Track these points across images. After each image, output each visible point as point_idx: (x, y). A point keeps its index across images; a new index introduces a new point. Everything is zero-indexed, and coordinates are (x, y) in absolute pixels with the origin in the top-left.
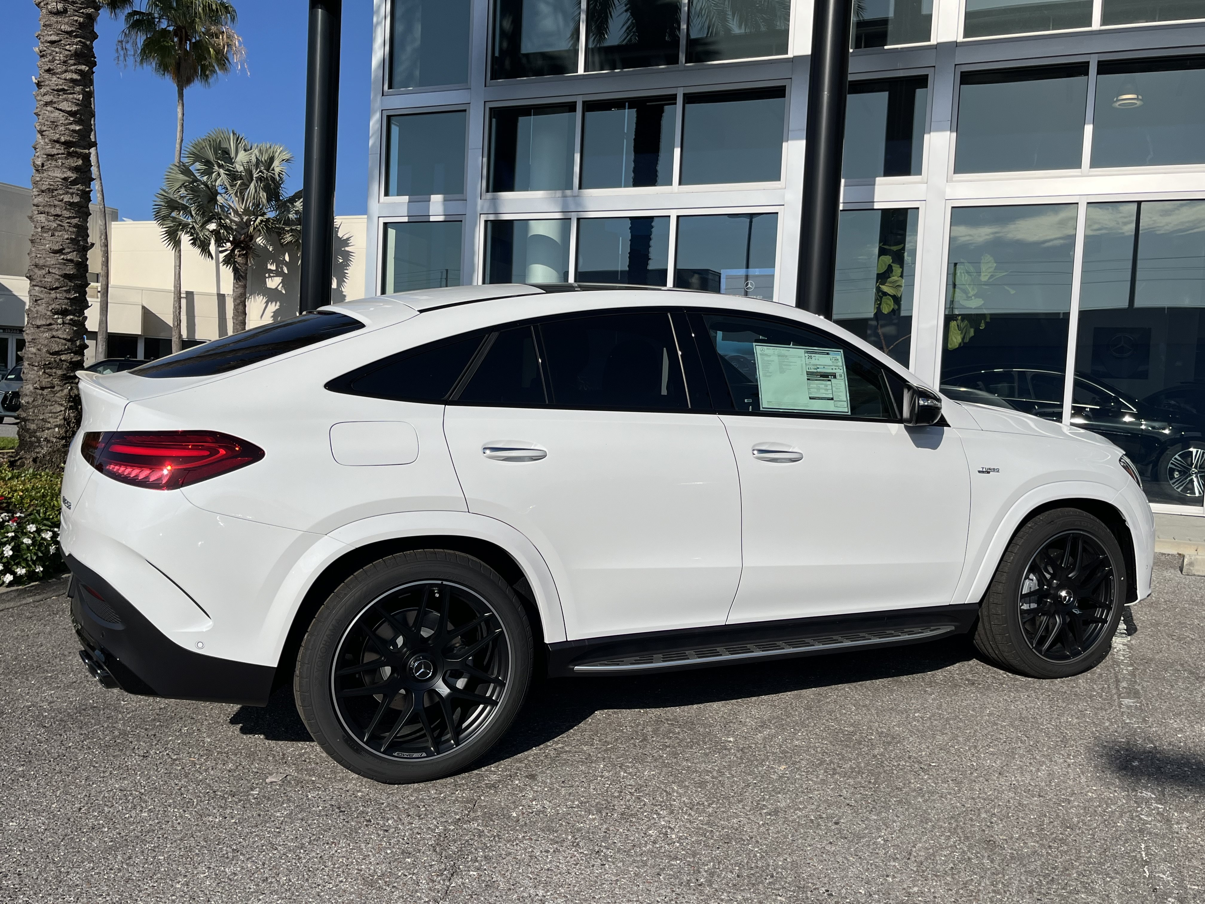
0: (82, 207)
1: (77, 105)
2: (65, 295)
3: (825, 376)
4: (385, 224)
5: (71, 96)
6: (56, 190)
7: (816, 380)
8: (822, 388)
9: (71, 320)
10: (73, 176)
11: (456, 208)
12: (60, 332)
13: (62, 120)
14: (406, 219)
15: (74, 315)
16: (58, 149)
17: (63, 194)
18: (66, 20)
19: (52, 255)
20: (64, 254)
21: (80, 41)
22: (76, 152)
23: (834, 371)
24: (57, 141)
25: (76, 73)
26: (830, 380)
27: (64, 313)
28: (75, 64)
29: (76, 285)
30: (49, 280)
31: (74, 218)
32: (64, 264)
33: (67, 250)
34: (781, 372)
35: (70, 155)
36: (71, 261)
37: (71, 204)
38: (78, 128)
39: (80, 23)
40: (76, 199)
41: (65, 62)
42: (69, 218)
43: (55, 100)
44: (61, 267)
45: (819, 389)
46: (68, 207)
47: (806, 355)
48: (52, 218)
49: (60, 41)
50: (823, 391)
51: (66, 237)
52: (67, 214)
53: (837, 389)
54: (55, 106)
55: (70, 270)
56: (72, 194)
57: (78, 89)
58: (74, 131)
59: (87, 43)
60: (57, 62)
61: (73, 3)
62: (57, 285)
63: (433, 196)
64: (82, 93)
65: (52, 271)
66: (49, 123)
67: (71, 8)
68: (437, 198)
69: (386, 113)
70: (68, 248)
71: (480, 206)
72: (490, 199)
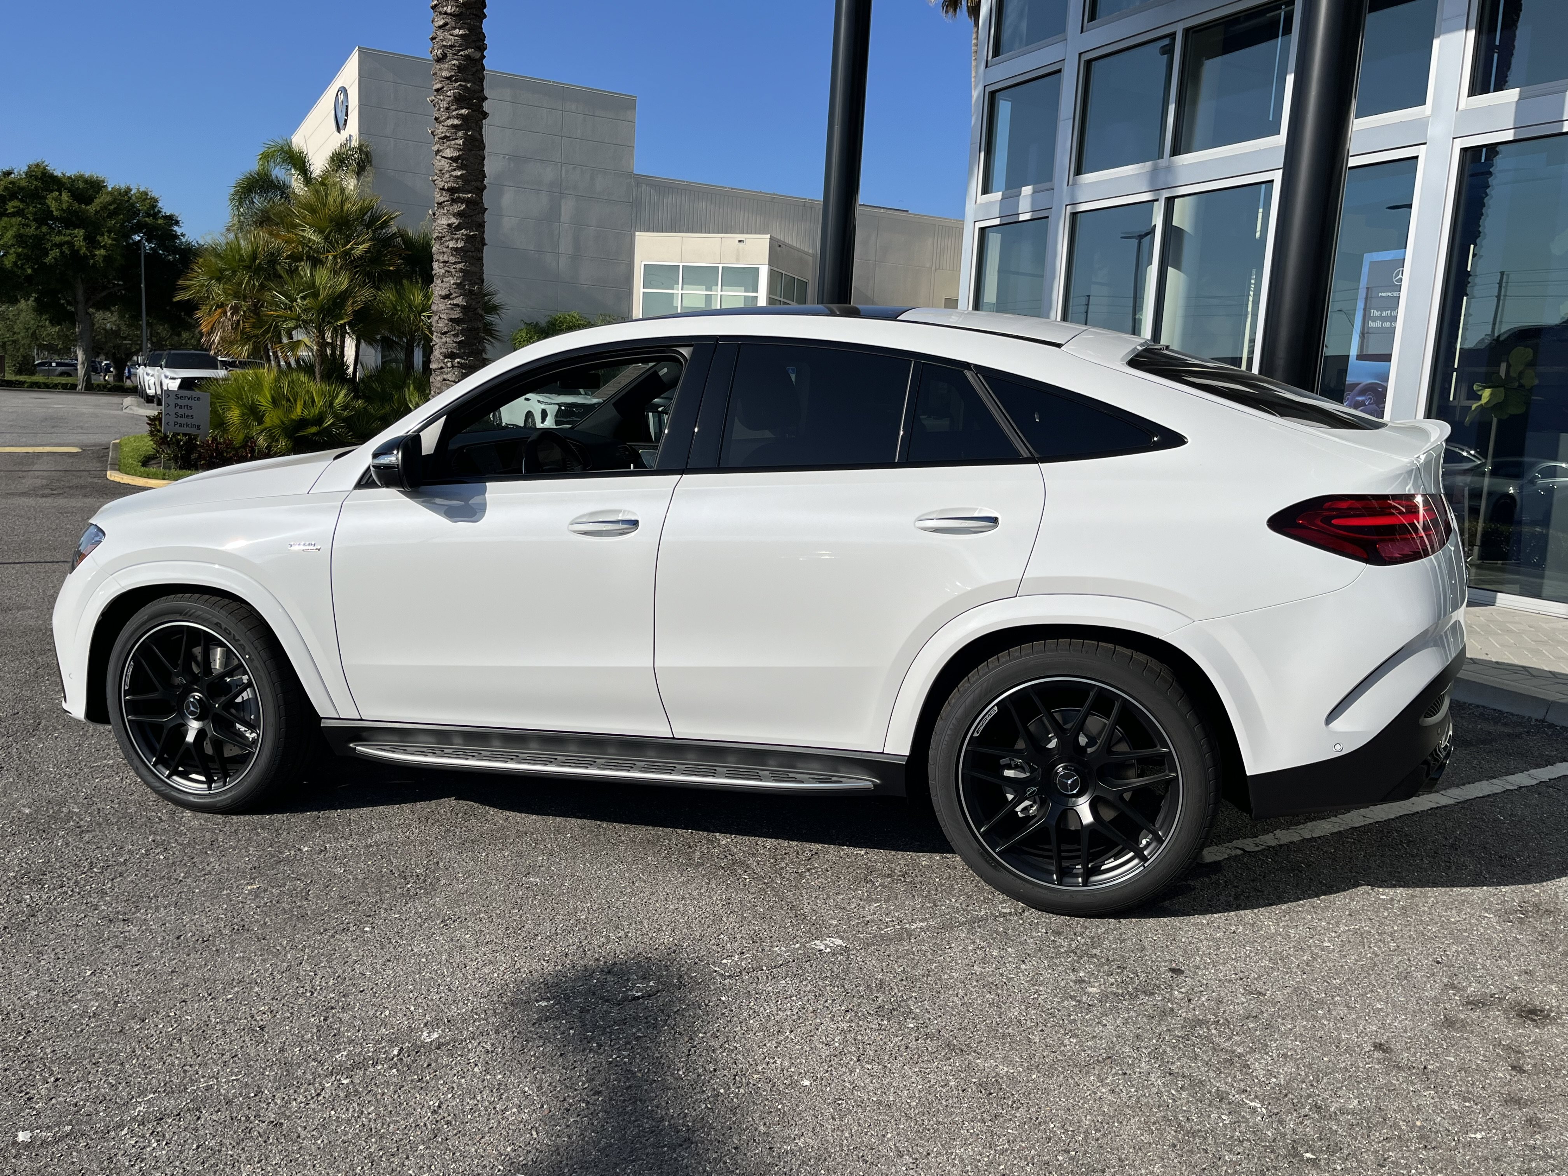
1: (459, 150)
2: (452, 338)
4: (982, 230)
5: (453, 142)
6: (444, 237)
9: (458, 363)
10: (455, 221)
11: (1043, 200)
12: (449, 375)
13: (447, 168)
15: (462, 358)
16: (446, 197)
17: (449, 240)
18: (446, 66)
19: (442, 300)
20: (451, 299)
21: (460, 85)
22: (459, 198)
24: (443, 189)
25: (457, 118)
27: (451, 356)
28: (456, 110)
29: (463, 329)
30: (441, 325)
31: (460, 263)
32: (452, 309)
33: (454, 295)
35: (454, 201)
36: (457, 305)
37: (456, 249)
38: (459, 173)
39: (457, 67)
40: (460, 244)
41: (447, 109)
42: (454, 264)
43: (441, 148)
44: (449, 312)
46: (455, 253)
48: (441, 264)
49: (443, 87)
51: (452, 282)
52: (452, 259)
54: (440, 154)
55: (456, 314)
56: (457, 240)
57: (460, 134)
58: (456, 177)
59: (469, 85)
60: (442, 110)
61: (451, 46)
62: (446, 329)
63: (1023, 189)
64: (466, 138)
65: (442, 316)
66: (438, 172)
67: (449, 52)
68: (1027, 190)
69: (988, 89)
70: (455, 293)
71: (1066, 195)
72: (1076, 184)
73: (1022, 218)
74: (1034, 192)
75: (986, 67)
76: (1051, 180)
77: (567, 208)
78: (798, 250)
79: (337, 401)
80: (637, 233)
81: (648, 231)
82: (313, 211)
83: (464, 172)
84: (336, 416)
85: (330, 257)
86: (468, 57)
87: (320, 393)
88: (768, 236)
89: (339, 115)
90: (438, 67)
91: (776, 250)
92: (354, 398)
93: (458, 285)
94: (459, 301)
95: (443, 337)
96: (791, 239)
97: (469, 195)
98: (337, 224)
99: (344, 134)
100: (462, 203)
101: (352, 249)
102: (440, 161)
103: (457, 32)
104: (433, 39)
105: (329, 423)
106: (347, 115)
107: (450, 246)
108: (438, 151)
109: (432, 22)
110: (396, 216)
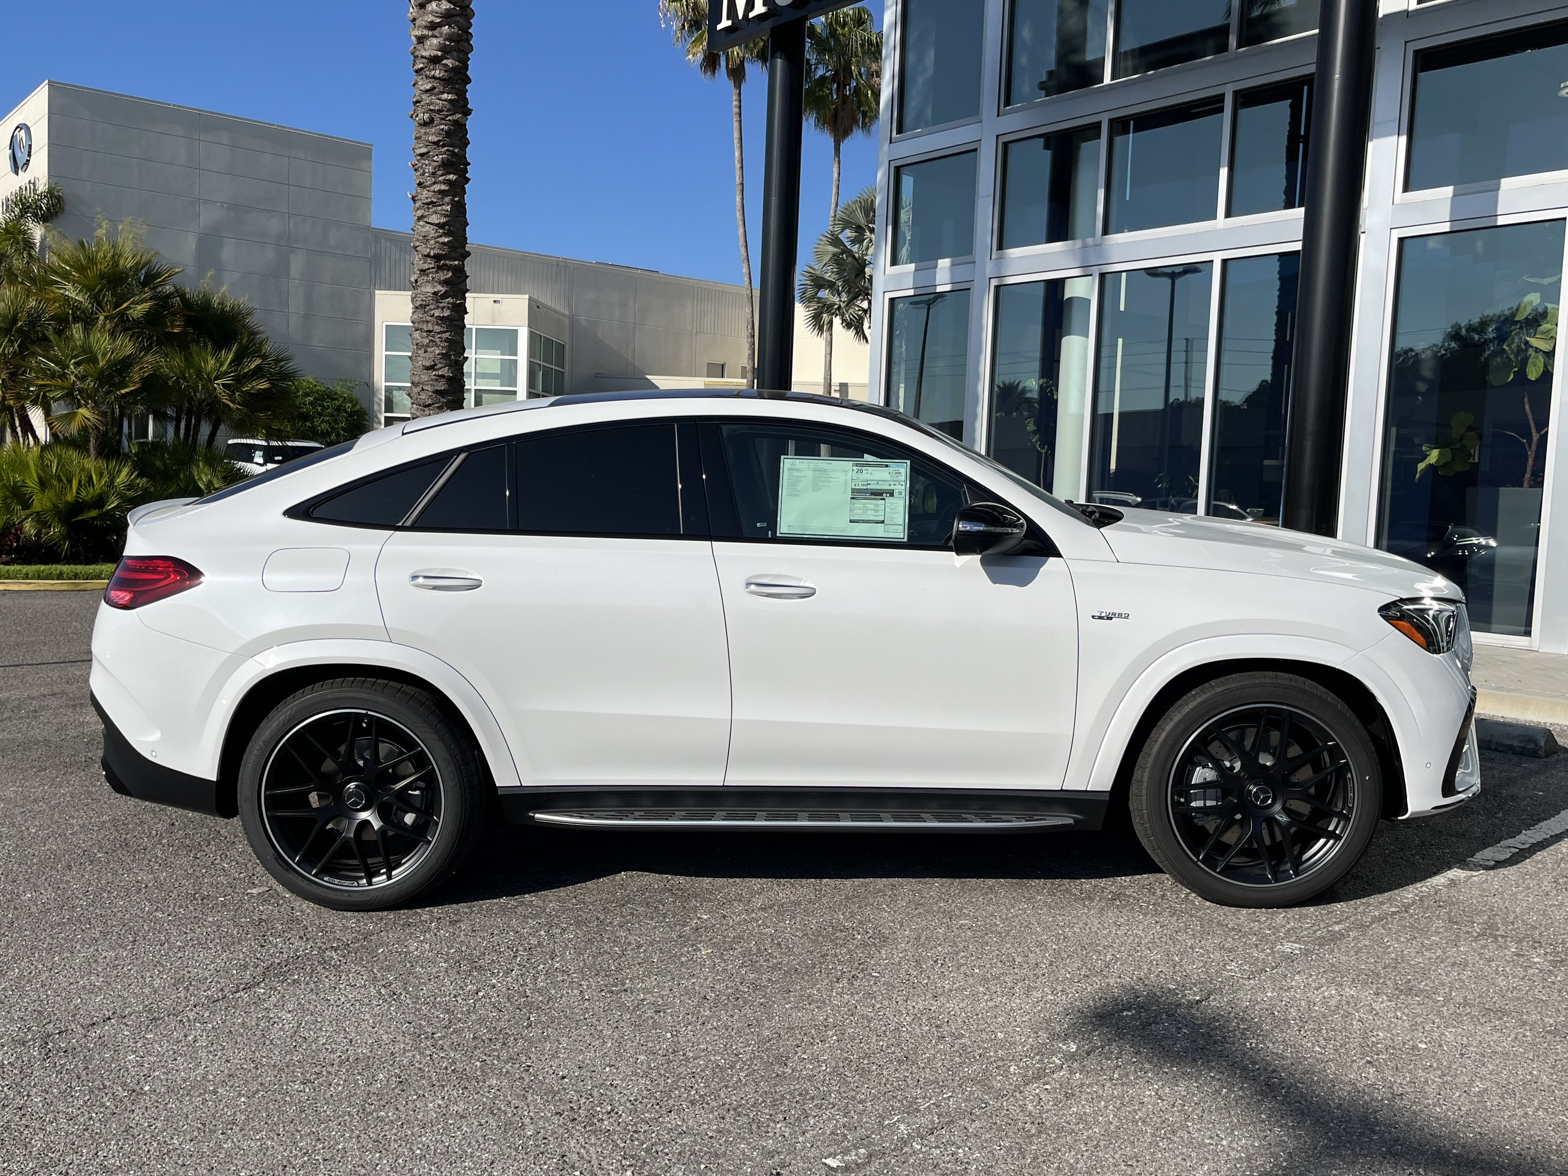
0: (454, 320)
1: (446, 216)
3: (878, 494)
4: (892, 300)
5: (440, 208)
6: (428, 305)
7: (865, 499)
8: (870, 508)
10: (442, 289)
11: (964, 273)
13: (432, 233)
14: (911, 292)
16: (430, 264)
17: (434, 309)
18: (433, 130)
19: (425, 371)
20: (436, 370)
21: (448, 150)
22: (446, 265)
23: (892, 487)
24: (428, 256)
25: (444, 183)
26: (884, 499)
28: (443, 175)
29: (448, 400)
30: (423, 397)
31: (445, 332)
32: (437, 380)
33: (439, 366)
34: (813, 490)
35: (440, 268)
36: (443, 376)
37: (442, 318)
38: (446, 240)
39: (445, 132)
40: (447, 313)
41: (433, 174)
42: (439, 333)
43: (426, 214)
45: (866, 510)
46: (440, 322)
47: (855, 468)
48: (425, 334)
49: (429, 152)
50: (872, 512)
51: (437, 352)
52: (437, 329)
53: (891, 509)
54: (425, 220)
55: (441, 386)
56: (443, 308)
57: (447, 199)
58: (443, 243)
59: (456, 150)
60: (427, 175)
61: (439, 111)
62: (430, 402)
63: (940, 261)
64: (453, 203)
65: (425, 388)
66: (421, 238)
67: (437, 118)
68: (944, 263)
69: (893, 164)
70: (440, 363)
71: (989, 269)
72: (1000, 258)
73: (939, 289)
74: (953, 264)
75: (891, 142)
76: (971, 254)
77: (297, 263)
78: (555, 311)
79: (118, 480)
80: (377, 292)
81: (390, 289)
83: (451, 238)
84: (121, 496)
85: (102, 318)
86: (456, 123)
87: (98, 471)
88: (527, 296)
89: (18, 155)
90: (423, 131)
91: (535, 309)
92: (137, 476)
93: (444, 356)
94: (445, 371)
95: (426, 409)
97: (456, 263)
98: (109, 282)
99: (24, 178)
100: (448, 271)
101: (128, 308)
102: (424, 227)
103: (445, 96)
104: (417, 102)
105: (113, 506)
106: (29, 155)
107: (436, 314)
109: (414, 85)
110: (177, 273)
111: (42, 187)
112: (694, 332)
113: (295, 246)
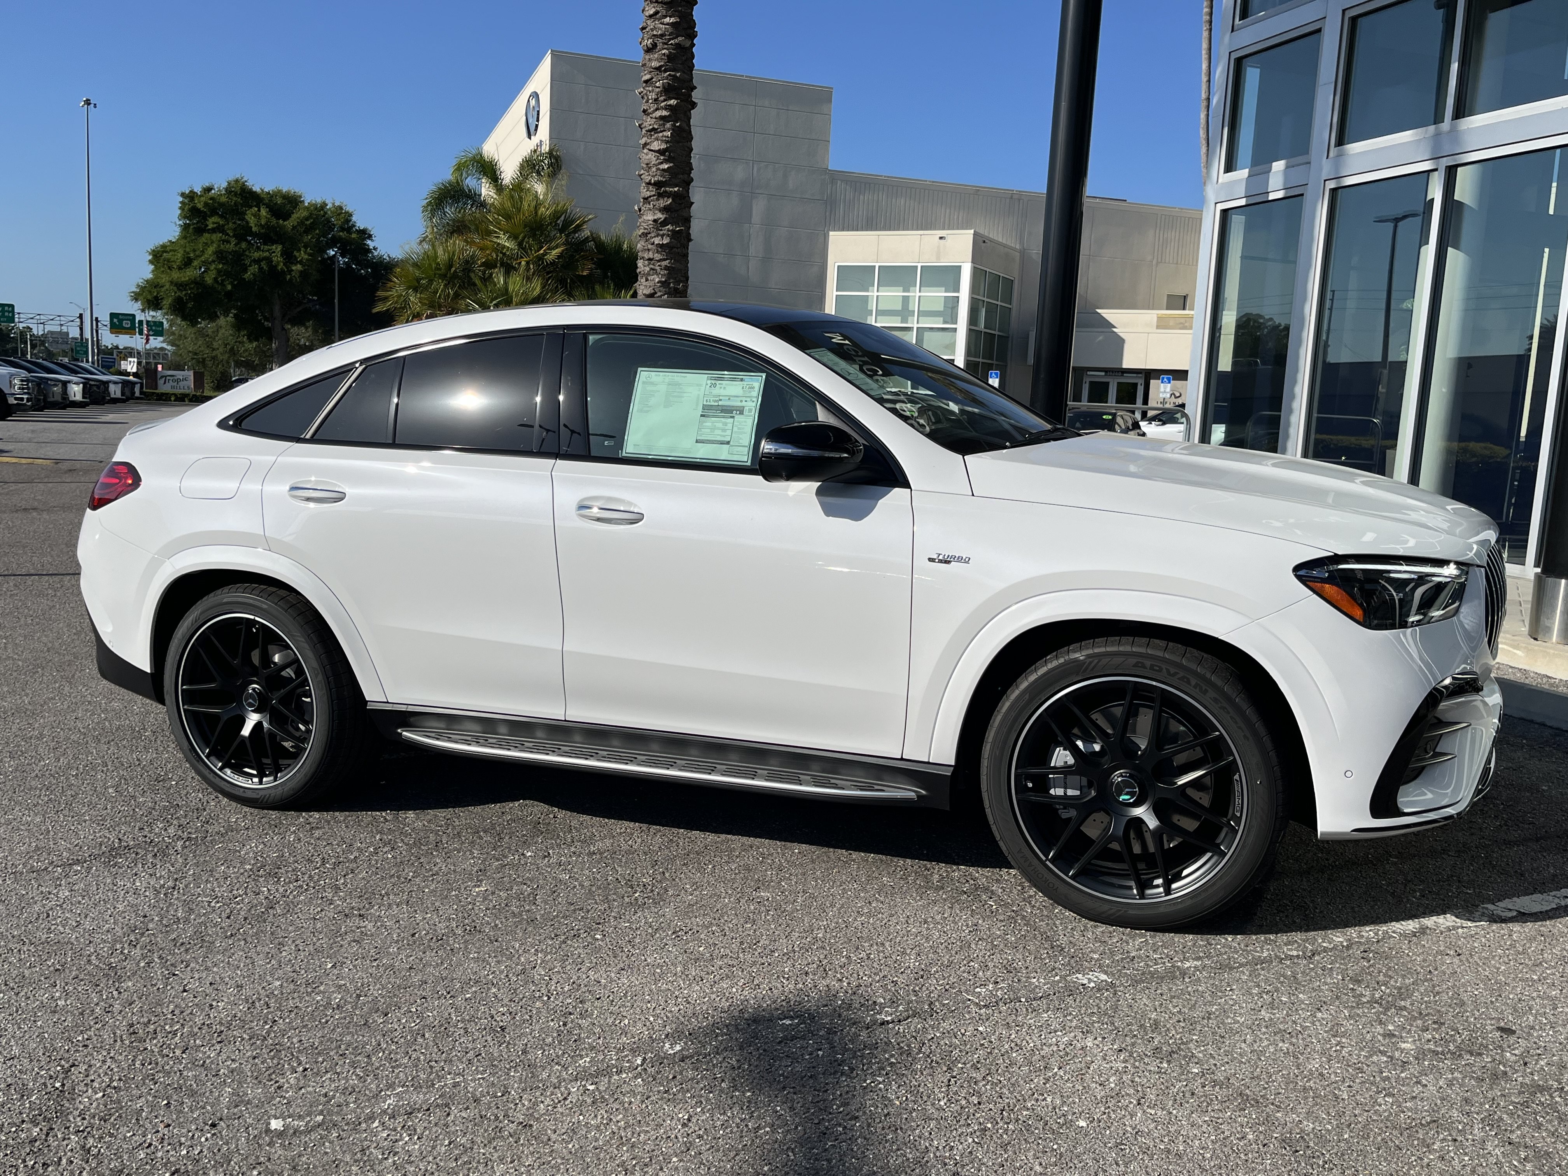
1: (667, 142)
3: (728, 411)
4: (1225, 212)
5: (661, 134)
6: (649, 233)
7: (714, 416)
8: (718, 427)
10: (660, 216)
11: (1298, 176)
13: (654, 161)
14: (1243, 202)
16: (652, 191)
17: (655, 237)
18: (656, 56)
21: (669, 75)
22: (665, 192)
23: (744, 404)
24: (649, 183)
25: (666, 109)
26: (733, 417)
28: (665, 100)
31: (665, 260)
33: (659, 294)
34: (665, 407)
35: (660, 195)
37: (661, 246)
38: (666, 166)
39: (667, 56)
40: (666, 241)
41: (656, 100)
42: (659, 261)
43: (649, 141)
45: (713, 429)
46: (660, 250)
47: (709, 382)
48: (646, 262)
49: (652, 78)
50: (719, 432)
51: (657, 280)
52: (657, 256)
53: (739, 428)
54: (648, 147)
56: (662, 236)
57: (668, 125)
58: (663, 170)
59: (678, 75)
60: (650, 101)
61: (662, 36)
63: (1274, 164)
64: (674, 129)
66: (645, 166)
67: (659, 42)
68: (1279, 166)
69: (1234, 56)
70: (660, 291)
71: (1326, 169)
72: (1340, 155)
73: (1272, 197)
74: (1287, 167)
75: (1232, 31)
76: (1307, 153)
77: (759, 208)
78: (1005, 246)
80: (831, 233)
81: (843, 230)
82: (508, 217)
83: (672, 165)
85: (523, 263)
86: (678, 46)
88: (972, 231)
89: (530, 121)
90: (647, 57)
91: (980, 245)
93: (663, 284)
96: (997, 234)
97: (676, 189)
98: (532, 229)
99: (535, 140)
100: (668, 198)
101: (545, 254)
102: (647, 154)
103: (667, 20)
104: (643, 29)
106: (538, 121)
107: (656, 242)
108: (646, 144)
109: (643, 11)
110: (589, 220)
111: (546, 148)
112: (1154, 262)
113: (757, 191)
